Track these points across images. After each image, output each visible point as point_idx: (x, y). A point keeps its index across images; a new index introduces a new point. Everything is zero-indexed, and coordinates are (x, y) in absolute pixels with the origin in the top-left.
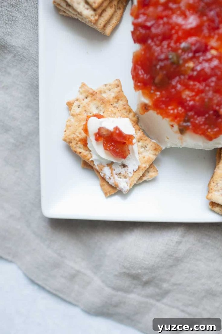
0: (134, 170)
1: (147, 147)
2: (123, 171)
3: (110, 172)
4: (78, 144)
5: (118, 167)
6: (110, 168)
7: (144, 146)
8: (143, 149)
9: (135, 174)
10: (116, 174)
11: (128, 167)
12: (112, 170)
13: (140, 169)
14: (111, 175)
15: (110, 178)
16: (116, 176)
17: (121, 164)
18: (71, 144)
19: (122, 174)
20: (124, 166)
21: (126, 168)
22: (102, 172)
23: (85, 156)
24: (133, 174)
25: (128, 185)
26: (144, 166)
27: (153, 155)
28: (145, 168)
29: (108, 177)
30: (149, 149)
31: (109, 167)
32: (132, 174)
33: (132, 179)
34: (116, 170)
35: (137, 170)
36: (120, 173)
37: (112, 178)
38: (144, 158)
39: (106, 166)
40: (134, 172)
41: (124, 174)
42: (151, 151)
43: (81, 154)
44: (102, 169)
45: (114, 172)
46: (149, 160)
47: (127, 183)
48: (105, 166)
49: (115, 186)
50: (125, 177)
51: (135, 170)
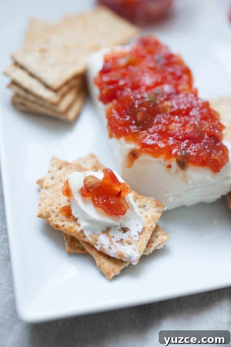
0: (138, 232)
1: (147, 205)
2: (125, 236)
3: (109, 240)
4: (58, 216)
5: (117, 233)
6: (107, 235)
7: (142, 206)
8: (142, 209)
9: (141, 236)
10: (117, 242)
11: (130, 231)
12: (111, 238)
13: (146, 230)
14: (111, 243)
15: (110, 248)
16: (117, 244)
17: (120, 228)
18: (49, 219)
19: (125, 240)
20: (125, 230)
21: (128, 233)
22: (97, 243)
23: (71, 228)
24: (139, 238)
25: (136, 252)
26: (149, 226)
27: (157, 212)
28: (151, 227)
29: (108, 247)
30: (150, 207)
31: (105, 235)
32: (138, 236)
33: (139, 243)
34: (115, 236)
35: (142, 232)
36: (122, 240)
37: (112, 246)
38: (146, 217)
39: (101, 233)
40: (140, 234)
41: (128, 239)
42: (153, 208)
43: (66, 226)
44: (97, 239)
45: (114, 240)
46: (154, 218)
47: (134, 249)
48: (99, 235)
49: (119, 258)
50: (130, 244)
51: (140, 231)
